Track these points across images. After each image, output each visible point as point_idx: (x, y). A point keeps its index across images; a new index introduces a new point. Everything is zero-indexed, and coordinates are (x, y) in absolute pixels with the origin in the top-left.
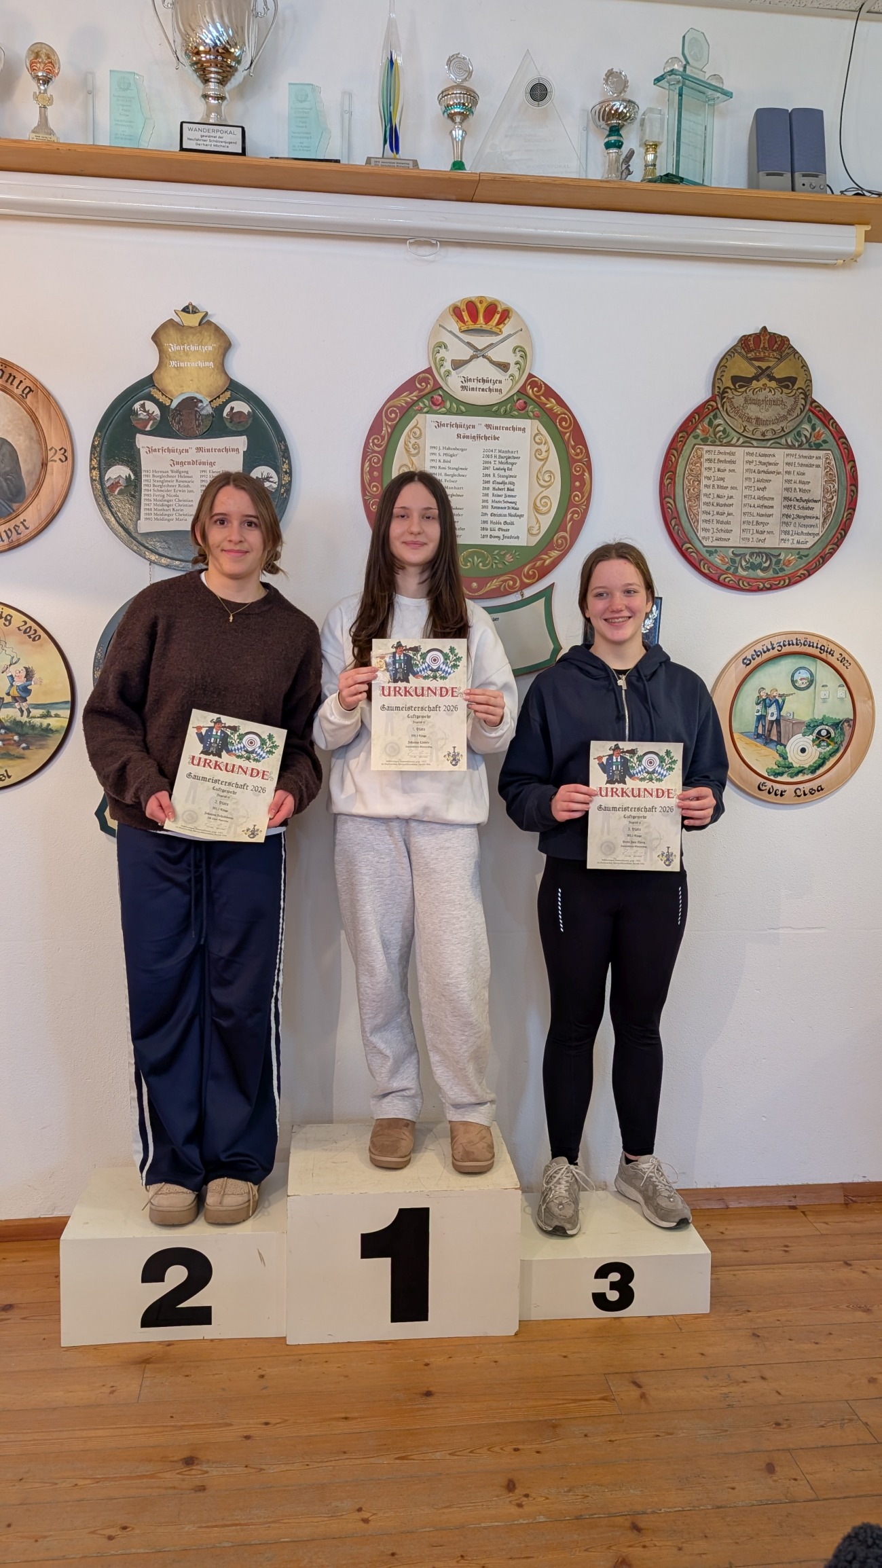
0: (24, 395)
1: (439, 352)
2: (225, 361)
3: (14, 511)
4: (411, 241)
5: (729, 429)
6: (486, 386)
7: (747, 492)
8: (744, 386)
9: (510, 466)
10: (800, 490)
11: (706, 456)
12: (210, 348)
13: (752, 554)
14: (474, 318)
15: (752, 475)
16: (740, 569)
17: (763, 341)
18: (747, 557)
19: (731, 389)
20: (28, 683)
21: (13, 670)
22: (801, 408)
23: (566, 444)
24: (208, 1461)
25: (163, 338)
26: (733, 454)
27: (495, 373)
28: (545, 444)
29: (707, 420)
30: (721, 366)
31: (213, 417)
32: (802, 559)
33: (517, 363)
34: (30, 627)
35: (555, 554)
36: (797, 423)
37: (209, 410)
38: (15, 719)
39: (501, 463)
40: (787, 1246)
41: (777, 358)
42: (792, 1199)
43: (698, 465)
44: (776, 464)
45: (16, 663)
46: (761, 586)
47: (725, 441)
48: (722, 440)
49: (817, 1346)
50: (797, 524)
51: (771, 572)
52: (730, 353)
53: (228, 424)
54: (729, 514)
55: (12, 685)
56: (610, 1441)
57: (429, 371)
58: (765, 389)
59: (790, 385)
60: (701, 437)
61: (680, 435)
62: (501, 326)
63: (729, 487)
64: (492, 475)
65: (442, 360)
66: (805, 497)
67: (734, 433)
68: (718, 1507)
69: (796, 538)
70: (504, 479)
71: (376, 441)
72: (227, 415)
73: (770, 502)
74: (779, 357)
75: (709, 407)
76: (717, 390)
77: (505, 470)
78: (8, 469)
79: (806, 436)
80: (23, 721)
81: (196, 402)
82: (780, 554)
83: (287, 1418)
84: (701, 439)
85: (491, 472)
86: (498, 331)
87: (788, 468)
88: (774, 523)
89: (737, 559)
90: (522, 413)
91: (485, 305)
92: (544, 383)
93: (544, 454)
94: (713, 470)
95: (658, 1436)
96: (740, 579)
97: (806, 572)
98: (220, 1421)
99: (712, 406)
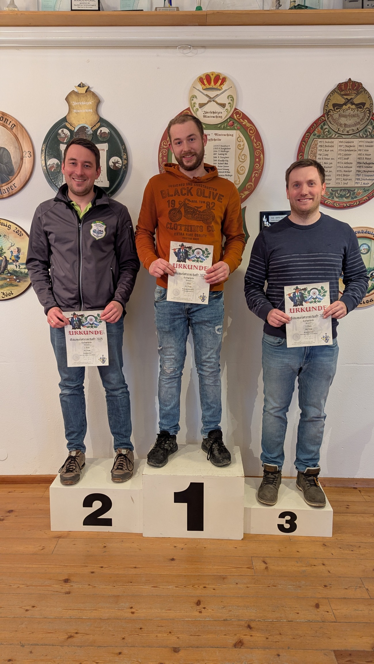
0: (12, 128)
1: (193, 100)
2: (98, 108)
3: (10, 179)
4: (179, 47)
5: (331, 130)
6: (215, 115)
7: (339, 161)
8: (339, 108)
9: (226, 153)
10: (366, 159)
11: (319, 144)
12: (91, 103)
13: (341, 190)
14: (209, 83)
15: (342, 152)
16: (335, 198)
17: (349, 86)
18: (339, 192)
19: (332, 110)
20: (19, 254)
21: (12, 249)
22: (367, 118)
23: (252, 141)
24: (73, 582)
25: (70, 99)
26: (333, 142)
27: (219, 109)
28: (242, 142)
29: (320, 126)
30: (328, 99)
31: (93, 135)
32: (366, 192)
33: (229, 104)
34: (19, 230)
35: (247, 193)
36: (365, 126)
37: (92, 132)
38: (14, 270)
39: (222, 151)
40: (348, 506)
41: (356, 94)
42: (355, 484)
43: (316, 148)
44: (354, 146)
45: (13, 246)
46: (345, 205)
47: (329, 136)
48: (327, 136)
49: (353, 552)
50: (364, 175)
51: (350, 198)
52: (332, 92)
53: (99, 138)
54: (330, 171)
55: (12, 255)
56: (247, 587)
57: (188, 109)
58: (349, 109)
59: (362, 107)
60: (317, 135)
61: (307, 134)
62: (221, 86)
63: (330, 159)
64: (218, 157)
65: (195, 103)
66: (368, 161)
67: (333, 132)
68: (289, 621)
69: (363, 182)
70: (223, 159)
71: (164, 143)
72: (99, 134)
73: (351, 165)
74: (357, 93)
75: (322, 120)
76: (325, 111)
77: (224, 155)
78: (7, 161)
79: (369, 132)
80: (17, 271)
81: (85, 129)
82: (355, 190)
83: (111, 565)
84: (317, 136)
85: (217, 156)
86: (220, 88)
87: (360, 148)
88: (352, 175)
89: (334, 193)
90: (232, 127)
91: (214, 76)
92: (242, 112)
93: (242, 147)
94: (323, 150)
95: (269, 587)
96: (335, 202)
97: (367, 198)
98: (83, 565)
99: (323, 119)
